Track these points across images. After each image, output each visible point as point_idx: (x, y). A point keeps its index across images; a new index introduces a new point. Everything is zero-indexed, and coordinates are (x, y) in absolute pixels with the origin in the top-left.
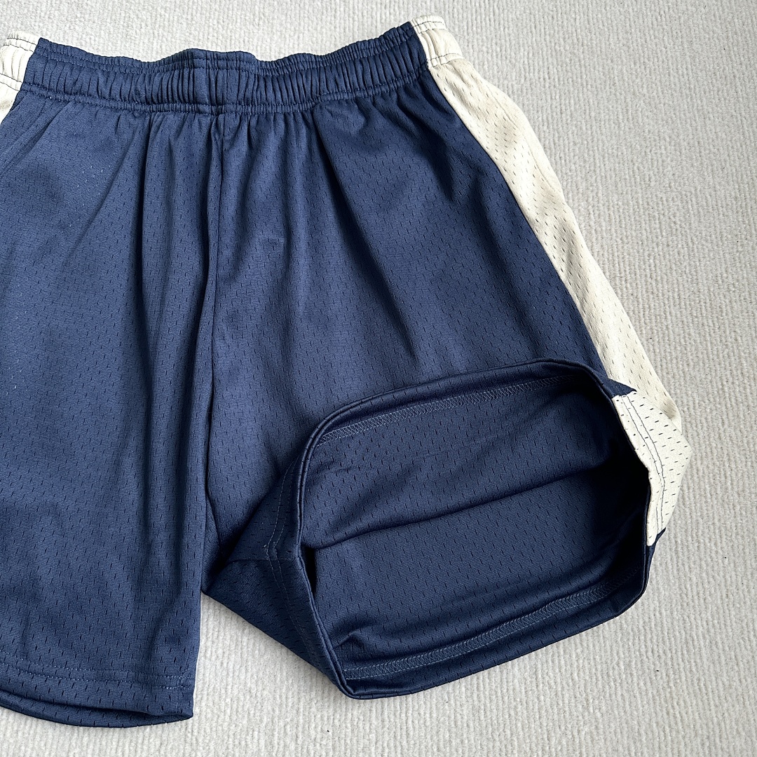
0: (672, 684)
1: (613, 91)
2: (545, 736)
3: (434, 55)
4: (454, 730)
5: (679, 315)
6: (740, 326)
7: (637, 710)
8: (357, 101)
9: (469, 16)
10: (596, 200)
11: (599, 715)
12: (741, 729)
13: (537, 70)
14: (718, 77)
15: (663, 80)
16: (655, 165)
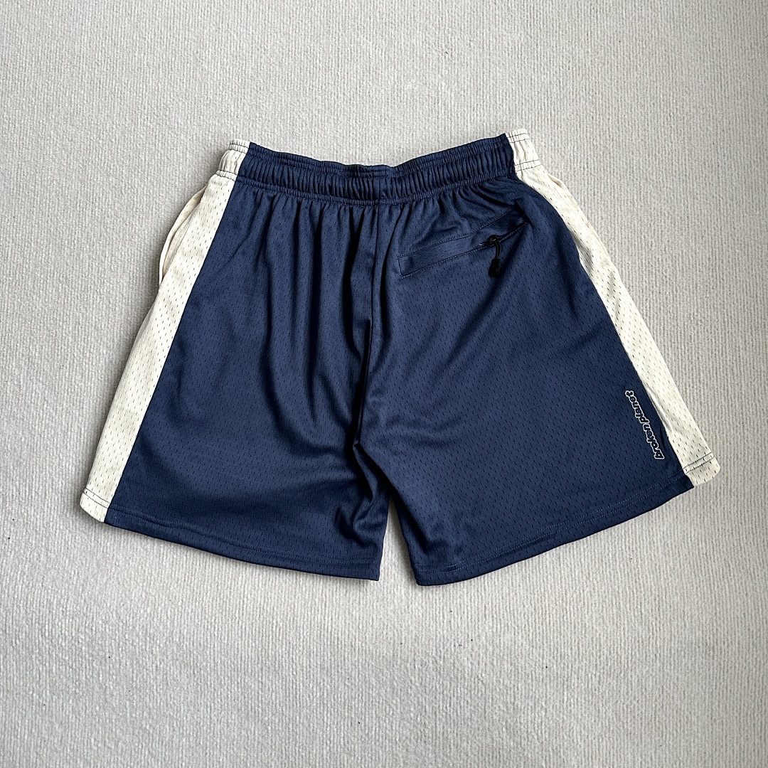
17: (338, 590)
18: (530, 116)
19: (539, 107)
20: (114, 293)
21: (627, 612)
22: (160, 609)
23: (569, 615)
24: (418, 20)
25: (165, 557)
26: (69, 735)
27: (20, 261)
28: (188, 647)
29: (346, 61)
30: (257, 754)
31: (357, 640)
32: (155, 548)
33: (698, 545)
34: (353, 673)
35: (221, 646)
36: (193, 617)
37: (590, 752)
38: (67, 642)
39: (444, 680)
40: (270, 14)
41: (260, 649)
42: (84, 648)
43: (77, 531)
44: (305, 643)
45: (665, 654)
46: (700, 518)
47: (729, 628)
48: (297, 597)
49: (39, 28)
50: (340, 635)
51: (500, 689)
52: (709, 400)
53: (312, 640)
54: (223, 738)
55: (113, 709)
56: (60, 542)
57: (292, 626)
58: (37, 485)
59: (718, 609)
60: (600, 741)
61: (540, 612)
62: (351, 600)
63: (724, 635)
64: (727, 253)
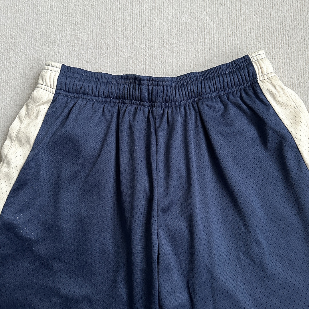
3: (261, 74)
8: (220, 97)
9: (273, 42)
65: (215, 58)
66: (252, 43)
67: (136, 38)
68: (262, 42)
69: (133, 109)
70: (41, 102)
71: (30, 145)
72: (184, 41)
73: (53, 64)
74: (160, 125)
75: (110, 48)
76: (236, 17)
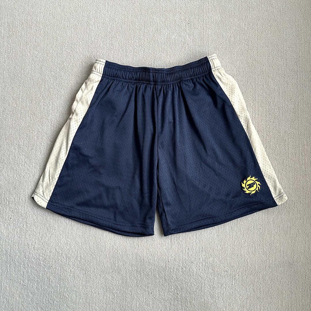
0: (264, 232)
1: (263, 75)
2: (234, 242)
3: (213, 67)
4: (213, 240)
5: (274, 142)
6: (290, 145)
7: (255, 237)
8: (192, 79)
10: (255, 109)
11: (246, 238)
12: (278, 242)
13: (242, 69)
14: (293, 71)
15: (277, 72)
16: (272, 98)
17: (143, 240)
18: (222, 50)
19: (226, 46)
20: (54, 119)
21: (258, 250)
22: (72, 247)
23: (235, 251)
24: (177, 10)
25: (74, 226)
26: (35, 298)
27: (15, 106)
28: (84, 262)
29: (148, 26)
30: (111, 306)
31: (151, 260)
32: (70, 222)
33: (287, 223)
34: (150, 273)
35: (97, 262)
36: (86, 250)
37: (243, 305)
38: (35, 260)
39: (185, 276)
40: (117, 6)
41: (112, 263)
42: (41, 263)
43: (39, 215)
44: (130, 261)
45: (273, 266)
46: (288, 212)
47: (298, 256)
48: (127, 243)
49: (23, 11)
50: (144, 258)
51: (208, 280)
52: (293, 165)
53: (133, 260)
54: (97, 299)
55: (52, 288)
56: (31, 220)
57: (125, 254)
58: (22, 197)
59: (294, 249)
60: (247, 301)
61: (224, 249)
62: (149, 244)
63: (296, 259)
64: (301, 106)
65: (191, 59)
66: (212, 51)
67: (146, 46)
68: (217, 50)
69: (144, 86)
70: (94, 81)
71: (88, 105)
72: (174, 49)
73: (101, 60)
74: (160, 95)
75: (132, 52)
76: (204, 36)
